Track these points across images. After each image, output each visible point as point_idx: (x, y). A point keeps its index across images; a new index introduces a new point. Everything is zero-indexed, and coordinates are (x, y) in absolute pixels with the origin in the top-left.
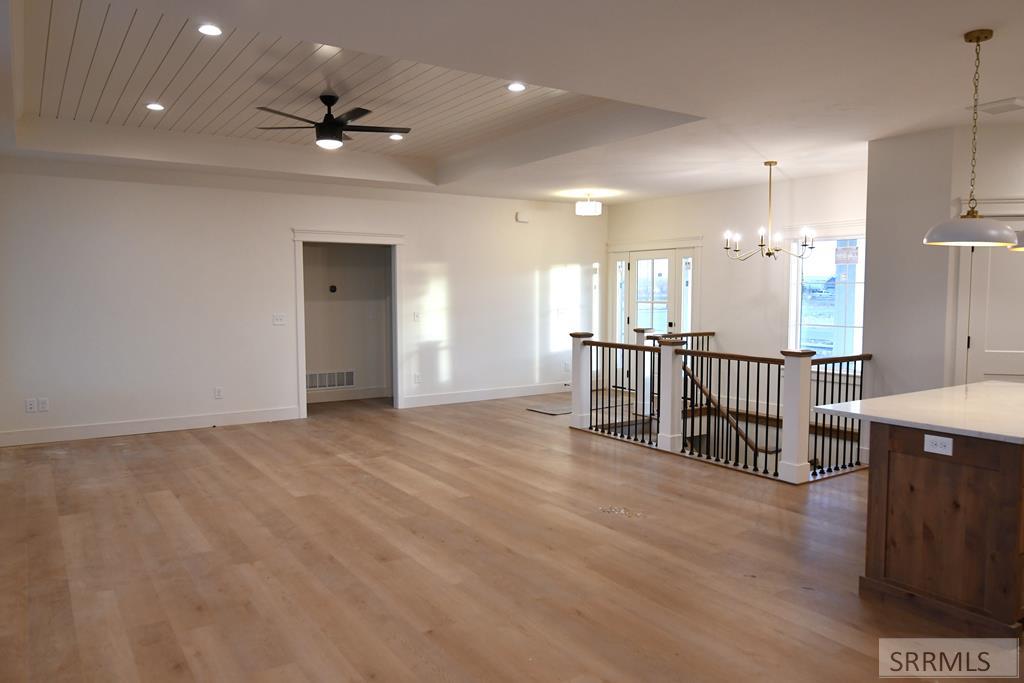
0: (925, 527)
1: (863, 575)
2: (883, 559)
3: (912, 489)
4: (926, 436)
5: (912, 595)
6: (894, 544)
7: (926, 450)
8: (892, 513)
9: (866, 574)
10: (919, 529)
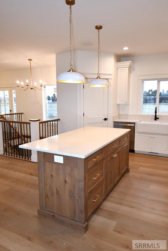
0: (57, 190)
1: (39, 208)
2: (45, 202)
3: (52, 176)
4: (55, 156)
5: (54, 216)
6: (48, 196)
7: (55, 161)
8: (46, 185)
9: (40, 209)
10: (55, 191)
